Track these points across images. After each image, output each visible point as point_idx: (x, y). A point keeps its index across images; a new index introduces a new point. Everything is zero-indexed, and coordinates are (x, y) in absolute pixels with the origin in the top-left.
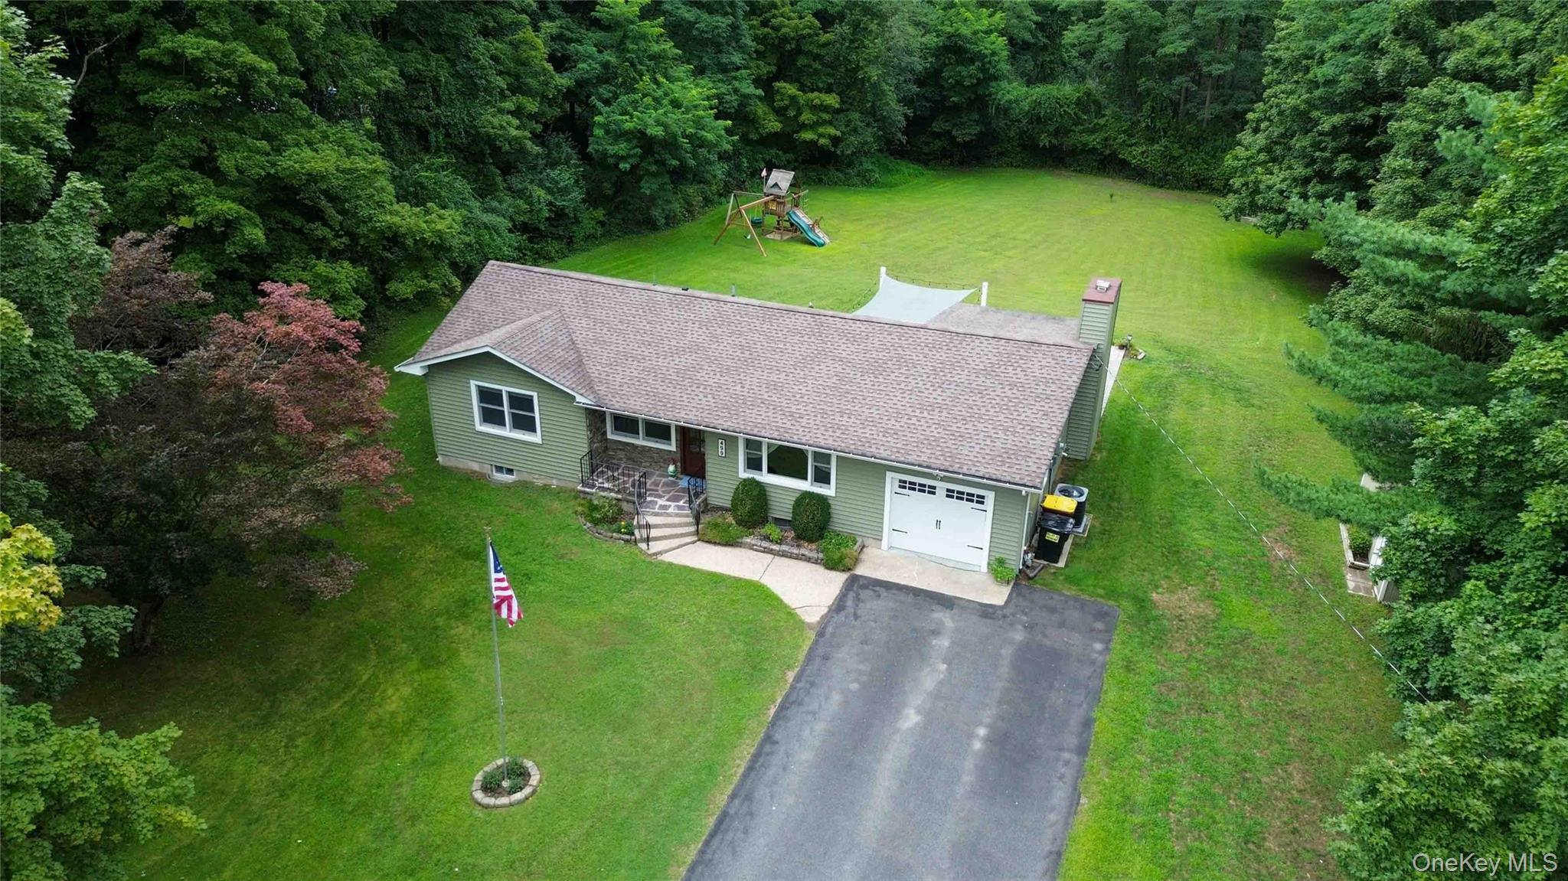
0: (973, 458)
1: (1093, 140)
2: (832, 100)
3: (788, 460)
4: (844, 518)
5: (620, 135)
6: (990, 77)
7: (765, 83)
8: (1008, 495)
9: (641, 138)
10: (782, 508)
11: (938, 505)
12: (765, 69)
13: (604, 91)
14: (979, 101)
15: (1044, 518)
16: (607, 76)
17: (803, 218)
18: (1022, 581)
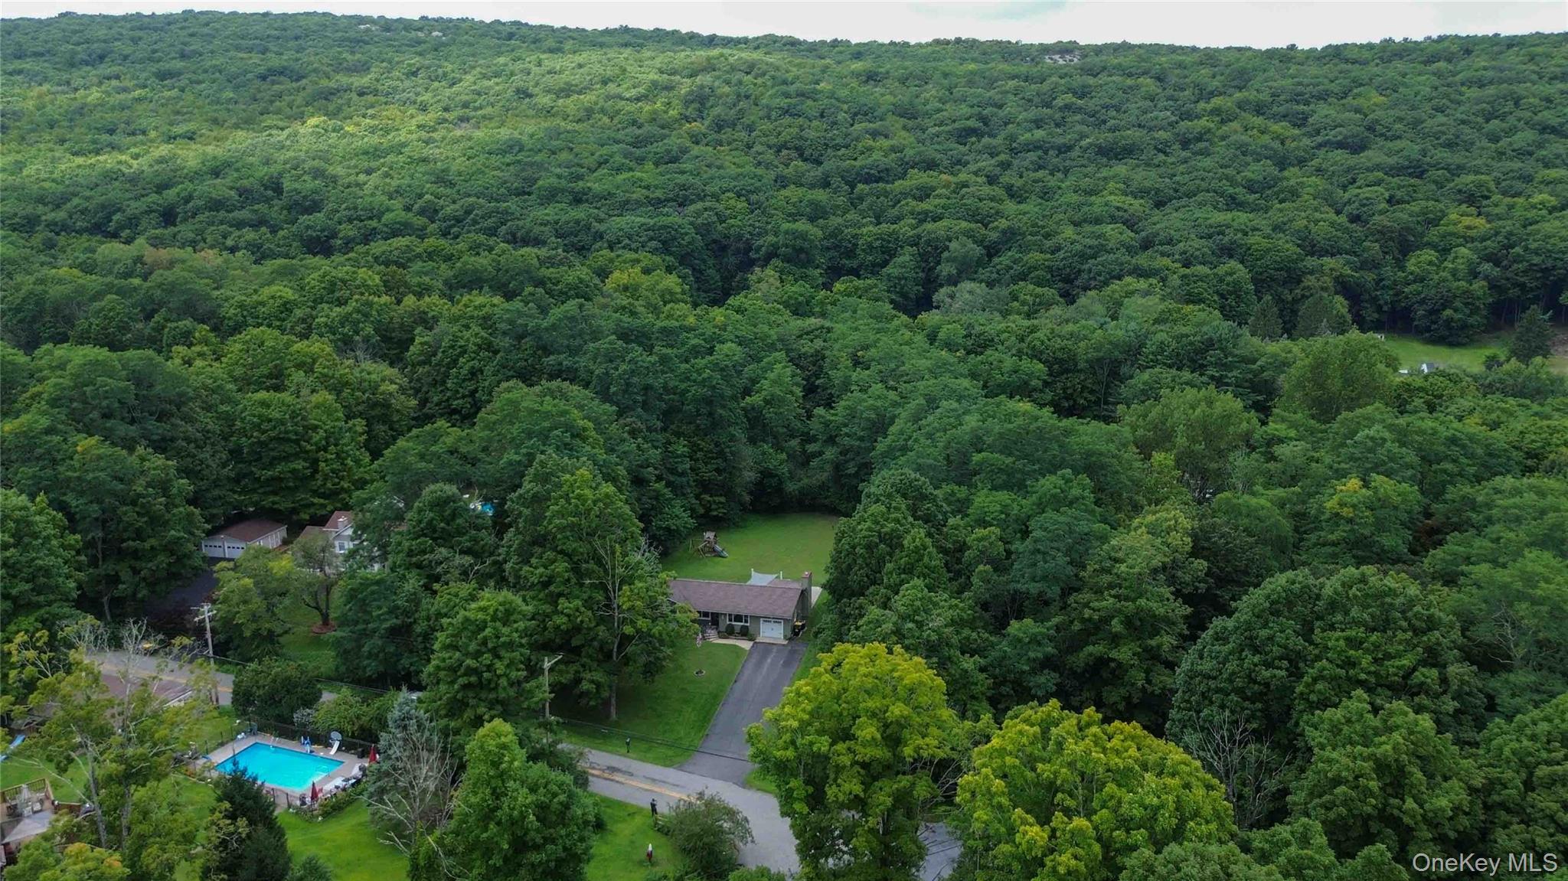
0: (778, 613)
1: (827, 502)
2: (723, 499)
3: (738, 618)
4: (751, 631)
5: (660, 528)
6: (781, 482)
7: (697, 497)
8: (786, 620)
9: (668, 529)
10: (737, 630)
11: (772, 625)
12: (698, 491)
13: (653, 513)
14: (779, 489)
15: (795, 627)
16: (653, 508)
17: (718, 548)
18: (790, 639)
